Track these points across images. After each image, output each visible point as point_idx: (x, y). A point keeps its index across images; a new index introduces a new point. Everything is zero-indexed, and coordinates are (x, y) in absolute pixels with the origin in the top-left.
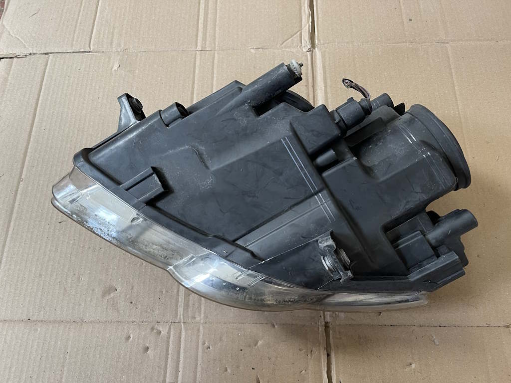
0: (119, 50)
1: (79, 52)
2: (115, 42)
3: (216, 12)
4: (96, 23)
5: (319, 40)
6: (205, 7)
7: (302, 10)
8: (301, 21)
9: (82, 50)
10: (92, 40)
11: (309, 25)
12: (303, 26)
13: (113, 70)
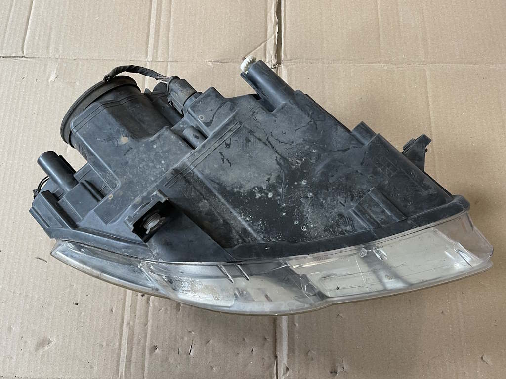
0: (57, 57)
1: (10, 57)
2: (52, 46)
3: (170, 14)
4: (30, 21)
5: (285, 54)
6: (157, 9)
7: (268, 17)
8: (266, 30)
9: (14, 55)
10: (26, 42)
11: (275, 36)
12: (268, 37)
13: (50, 81)
